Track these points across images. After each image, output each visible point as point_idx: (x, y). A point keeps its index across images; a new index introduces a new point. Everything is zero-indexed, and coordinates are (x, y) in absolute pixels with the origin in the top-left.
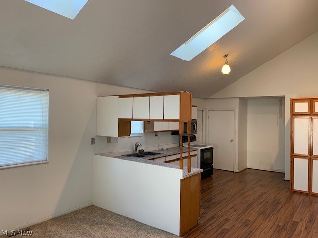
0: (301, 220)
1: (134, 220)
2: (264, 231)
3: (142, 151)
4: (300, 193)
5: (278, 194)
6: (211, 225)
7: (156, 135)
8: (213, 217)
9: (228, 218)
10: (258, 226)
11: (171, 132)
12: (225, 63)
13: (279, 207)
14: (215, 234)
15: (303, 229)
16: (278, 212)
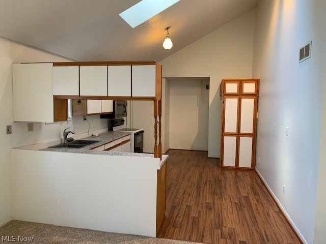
0: (248, 194)
1: (88, 230)
2: (228, 212)
3: (71, 140)
4: (229, 168)
5: (213, 172)
6: (177, 216)
7: (85, 119)
8: (174, 207)
9: (188, 204)
10: (220, 208)
12: (167, 36)
13: (223, 185)
14: (189, 225)
15: (256, 202)
16: (226, 189)
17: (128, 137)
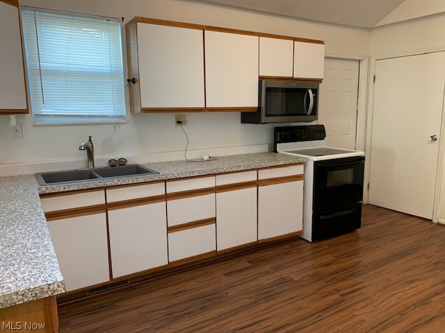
7: (179, 122)
11: (238, 115)
17: (298, 170)
